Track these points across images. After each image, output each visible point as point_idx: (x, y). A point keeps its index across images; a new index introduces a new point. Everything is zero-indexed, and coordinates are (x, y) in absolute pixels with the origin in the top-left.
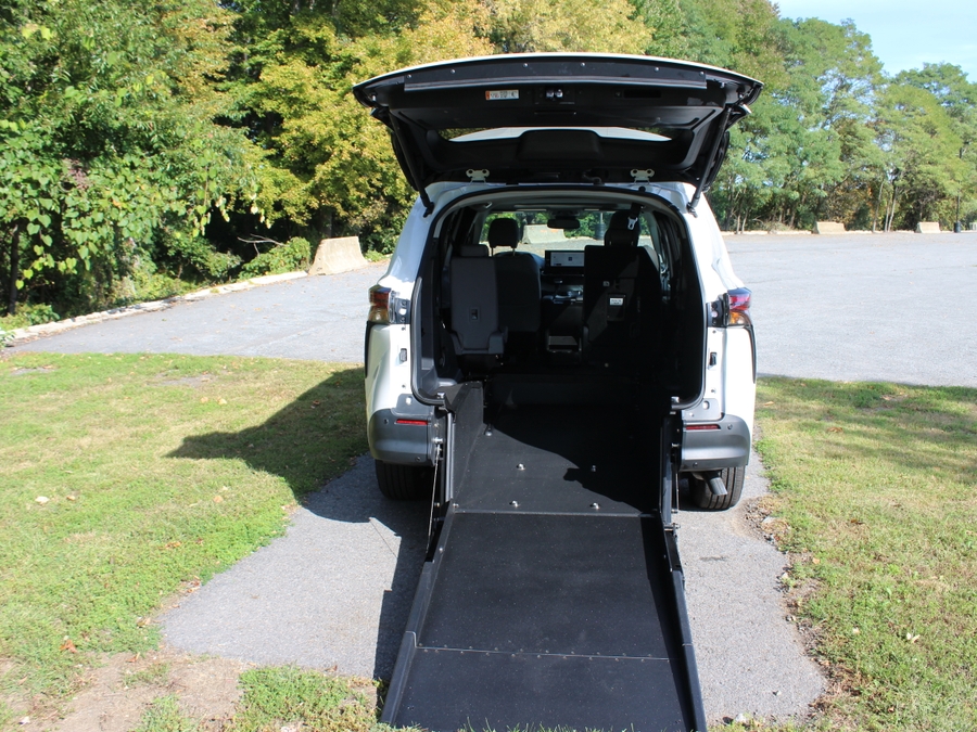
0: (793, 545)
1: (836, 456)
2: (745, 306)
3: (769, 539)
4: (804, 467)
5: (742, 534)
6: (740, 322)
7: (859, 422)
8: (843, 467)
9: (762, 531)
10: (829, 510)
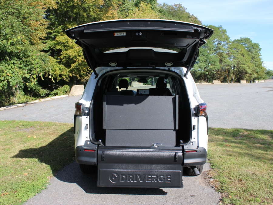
0: (222, 190)
1: (230, 155)
2: (205, 109)
3: (213, 187)
4: (221, 159)
5: (203, 185)
6: (203, 114)
7: (235, 142)
8: (233, 159)
9: (210, 184)
10: (232, 176)
